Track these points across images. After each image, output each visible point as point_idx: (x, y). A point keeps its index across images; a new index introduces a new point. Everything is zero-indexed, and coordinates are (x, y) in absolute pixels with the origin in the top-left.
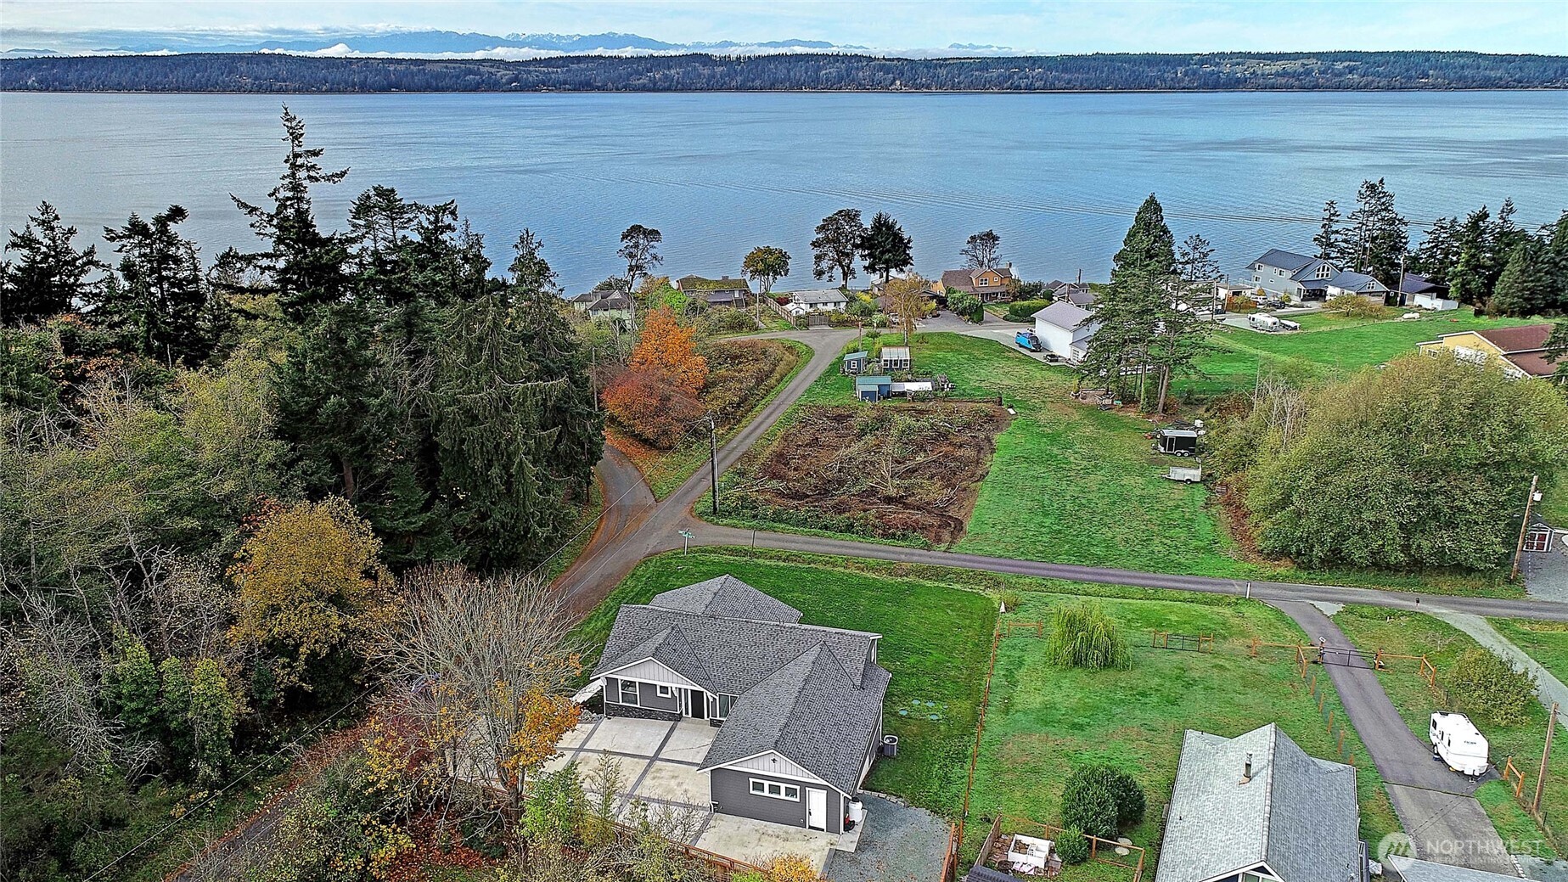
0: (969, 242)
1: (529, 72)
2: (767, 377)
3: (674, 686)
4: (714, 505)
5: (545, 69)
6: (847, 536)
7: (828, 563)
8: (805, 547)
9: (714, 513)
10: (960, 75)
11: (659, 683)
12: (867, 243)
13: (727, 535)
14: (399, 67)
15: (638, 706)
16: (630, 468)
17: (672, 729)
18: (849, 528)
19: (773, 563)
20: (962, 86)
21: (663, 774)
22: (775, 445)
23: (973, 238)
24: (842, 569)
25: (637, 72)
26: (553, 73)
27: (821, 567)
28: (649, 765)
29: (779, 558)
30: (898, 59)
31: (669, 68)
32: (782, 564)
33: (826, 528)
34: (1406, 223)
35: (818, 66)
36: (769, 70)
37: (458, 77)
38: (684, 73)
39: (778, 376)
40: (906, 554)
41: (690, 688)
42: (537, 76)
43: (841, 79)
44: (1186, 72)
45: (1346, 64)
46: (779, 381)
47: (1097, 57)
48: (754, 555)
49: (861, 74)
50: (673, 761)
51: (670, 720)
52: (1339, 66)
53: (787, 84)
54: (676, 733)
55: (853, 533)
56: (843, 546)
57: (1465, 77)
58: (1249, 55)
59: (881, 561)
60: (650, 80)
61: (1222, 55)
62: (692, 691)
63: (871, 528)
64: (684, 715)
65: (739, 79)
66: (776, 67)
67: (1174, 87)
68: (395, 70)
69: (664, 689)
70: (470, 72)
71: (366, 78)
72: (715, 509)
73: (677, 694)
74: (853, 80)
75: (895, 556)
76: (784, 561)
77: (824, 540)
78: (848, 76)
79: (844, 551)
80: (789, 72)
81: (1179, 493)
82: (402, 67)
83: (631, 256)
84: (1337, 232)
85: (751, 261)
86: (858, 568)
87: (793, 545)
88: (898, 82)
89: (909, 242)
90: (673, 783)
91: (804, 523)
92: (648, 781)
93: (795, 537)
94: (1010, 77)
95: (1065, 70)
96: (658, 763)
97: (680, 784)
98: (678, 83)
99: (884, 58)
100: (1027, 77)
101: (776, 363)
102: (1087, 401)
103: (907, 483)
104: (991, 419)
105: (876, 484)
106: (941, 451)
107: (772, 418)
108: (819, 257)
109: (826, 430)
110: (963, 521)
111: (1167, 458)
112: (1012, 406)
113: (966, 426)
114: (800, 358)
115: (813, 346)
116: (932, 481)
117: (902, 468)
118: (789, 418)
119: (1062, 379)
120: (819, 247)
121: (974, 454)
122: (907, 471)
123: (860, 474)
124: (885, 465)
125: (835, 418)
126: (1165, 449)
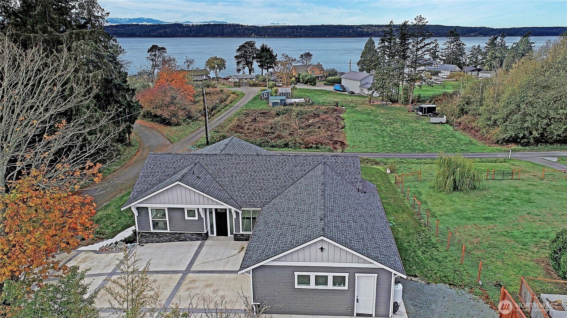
0: (300, 57)
2: (225, 101)
3: (201, 207)
4: (207, 140)
5: (115, 29)
6: (286, 149)
9: (207, 144)
10: (275, 31)
11: (187, 207)
12: (259, 57)
15: (168, 231)
16: (155, 132)
17: (201, 247)
18: (287, 145)
20: (277, 35)
21: (197, 284)
22: (235, 122)
23: (302, 56)
26: (119, 30)
28: (182, 278)
30: (253, 26)
31: (166, 29)
33: (273, 147)
34: (465, 45)
35: (223, 28)
36: (205, 29)
38: (172, 30)
39: (230, 101)
41: (214, 207)
42: (112, 31)
43: (232, 33)
44: (353, 30)
46: (231, 102)
47: (322, 26)
49: (239, 31)
50: (204, 272)
51: (197, 240)
53: (212, 35)
54: (204, 250)
55: (289, 148)
57: (440, 33)
58: (372, 26)
60: (158, 33)
61: (364, 26)
62: (216, 210)
63: (299, 145)
64: (210, 235)
65: (193, 33)
66: (207, 29)
67: (349, 36)
69: (191, 213)
72: (208, 142)
73: (203, 216)
74: (237, 33)
77: (274, 152)
78: (235, 32)
80: (212, 30)
81: (439, 128)
83: (152, 60)
84: (438, 51)
85: (208, 63)
88: (253, 34)
89: (276, 56)
90: (208, 291)
92: (182, 292)
94: (293, 32)
95: (312, 30)
96: (190, 275)
97: (215, 292)
98: (170, 34)
99: (248, 26)
101: (228, 96)
102: (375, 103)
103: (308, 130)
104: (336, 110)
105: (292, 132)
106: (320, 118)
107: (230, 114)
108: (238, 63)
109: (258, 117)
110: (344, 141)
111: (424, 117)
112: (343, 106)
113: (326, 113)
114: (239, 96)
115: (244, 92)
116: (320, 129)
117: (303, 125)
118: (238, 114)
119: (360, 99)
120: (238, 59)
121: (334, 121)
122: (306, 126)
123: (282, 129)
124: (295, 123)
125: (262, 113)
126: (422, 114)
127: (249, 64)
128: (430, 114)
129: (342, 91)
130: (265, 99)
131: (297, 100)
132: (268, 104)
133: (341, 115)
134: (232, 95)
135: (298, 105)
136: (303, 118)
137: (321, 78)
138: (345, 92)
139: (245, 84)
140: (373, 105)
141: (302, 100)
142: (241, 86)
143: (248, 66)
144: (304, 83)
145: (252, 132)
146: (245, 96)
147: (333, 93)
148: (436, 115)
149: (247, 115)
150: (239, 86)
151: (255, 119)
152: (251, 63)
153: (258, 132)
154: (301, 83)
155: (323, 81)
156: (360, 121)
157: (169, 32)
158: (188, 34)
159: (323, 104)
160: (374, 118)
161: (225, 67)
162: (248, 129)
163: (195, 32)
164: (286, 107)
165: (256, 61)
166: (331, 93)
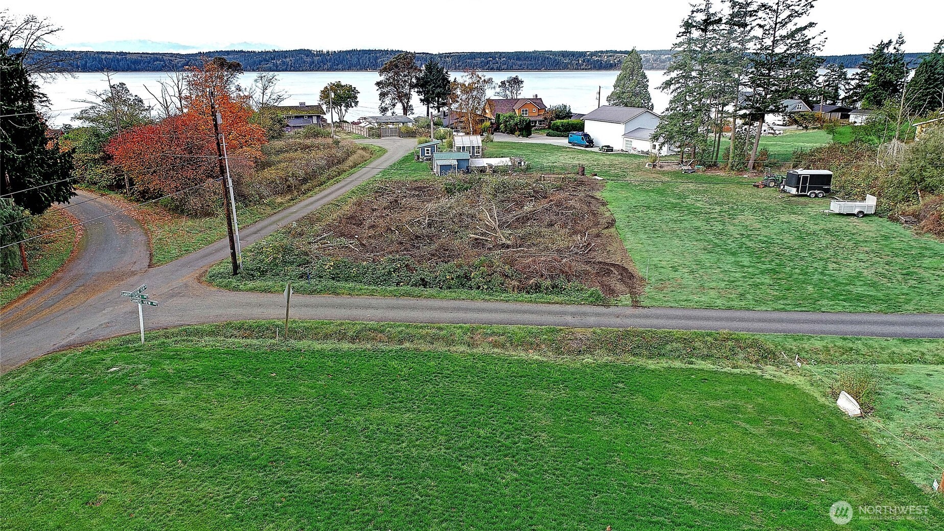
1: (196, 60)
2: (339, 162)
4: (236, 261)
6: (463, 293)
7: (434, 339)
8: (391, 314)
9: (235, 273)
12: (422, 84)
13: (249, 304)
14: (109, 56)
18: (464, 281)
19: (328, 346)
22: (347, 209)
23: (503, 83)
24: (462, 348)
25: (265, 60)
27: (424, 347)
29: (342, 336)
31: (286, 58)
32: (345, 346)
33: (424, 283)
36: (347, 58)
37: (149, 62)
39: (351, 164)
40: (573, 314)
45: (667, 56)
46: (354, 166)
47: (535, 52)
48: (293, 333)
52: (663, 57)
55: (471, 288)
56: (458, 309)
58: (616, 52)
59: (535, 328)
60: (274, 65)
61: (602, 52)
63: (501, 279)
65: (329, 64)
66: (351, 57)
67: (578, 68)
68: (106, 57)
70: (157, 60)
71: (86, 62)
75: (557, 319)
76: (353, 340)
77: (423, 302)
79: (461, 315)
82: (111, 56)
86: (495, 345)
87: (369, 313)
91: (386, 279)
93: (373, 301)
94: (488, 63)
95: (518, 59)
100: (498, 63)
101: (349, 154)
102: (665, 169)
103: (521, 232)
104: (582, 183)
105: (482, 234)
106: (551, 201)
107: (343, 190)
108: (383, 95)
109: (405, 197)
110: (625, 265)
111: (802, 199)
112: (596, 175)
113: (560, 188)
114: (373, 154)
115: (386, 147)
116: (553, 228)
117: (510, 218)
118: (363, 190)
119: (627, 160)
120: (383, 87)
121: (585, 208)
122: (518, 219)
123: (456, 229)
124: (489, 215)
125: (415, 189)
126: (798, 191)
127: (404, 97)
128: (817, 192)
129: (587, 146)
130: (427, 160)
131: (495, 162)
132: (432, 169)
133: (598, 194)
134: (360, 152)
135: (495, 170)
136: (508, 200)
137: (540, 124)
138: (592, 147)
139: (391, 131)
140: (664, 173)
141: (506, 161)
142: (383, 137)
143: (401, 101)
144: (508, 133)
145: (381, 235)
146: (386, 155)
147: (568, 150)
148: (829, 195)
149: (380, 192)
150: (379, 136)
151: (396, 201)
152: (408, 96)
153: (396, 236)
154: (502, 132)
155: (544, 129)
156: (648, 208)
157: (290, 62)
158: (320, 66)
159: (551, 170)
160: (677, 201)
161: (356, 103)
162: (373, 227)
163: (331, 64)
164: (469, 176)
165: (417, 92)
166: (564, 150)
